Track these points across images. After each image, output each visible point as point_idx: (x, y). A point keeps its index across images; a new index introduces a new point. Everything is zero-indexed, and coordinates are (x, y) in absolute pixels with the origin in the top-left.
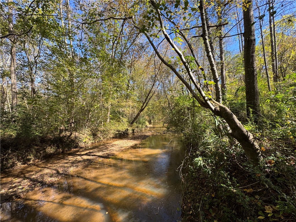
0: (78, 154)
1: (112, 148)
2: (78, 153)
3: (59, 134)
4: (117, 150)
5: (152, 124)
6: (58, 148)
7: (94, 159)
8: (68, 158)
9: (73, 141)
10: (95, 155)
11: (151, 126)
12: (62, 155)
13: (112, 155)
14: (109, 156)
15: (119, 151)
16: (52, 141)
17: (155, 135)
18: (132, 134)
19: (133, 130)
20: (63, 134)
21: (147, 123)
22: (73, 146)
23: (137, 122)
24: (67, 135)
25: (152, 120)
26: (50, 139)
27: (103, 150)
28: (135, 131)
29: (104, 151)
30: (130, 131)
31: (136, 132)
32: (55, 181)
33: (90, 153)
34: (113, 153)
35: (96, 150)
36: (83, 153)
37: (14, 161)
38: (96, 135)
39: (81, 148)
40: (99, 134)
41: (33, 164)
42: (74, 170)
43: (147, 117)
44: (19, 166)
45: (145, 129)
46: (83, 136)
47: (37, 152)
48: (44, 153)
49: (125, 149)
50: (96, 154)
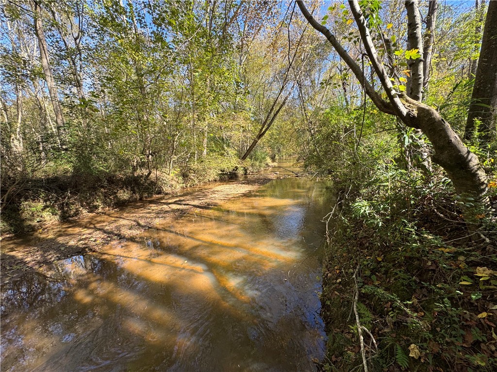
0: (163, 203)
1: (214, 195)
2: (163, 201)
3: (133, 173)
4: (221, 198)
5: (277, 161)
6: (134, 192)
7: (187, 209)
8: (151, 207)
9: (153, 184)
10: (188, 205)
11: (275, 164)
12: (140, 202)
13: (215, 205)
14: (210, 206)
15: (224, 199)
16: (123, 182)
17: (281, 178)
18: (244, 176)
19: (245, 170)
20: (138, 172)
21: (269, 160)
22: (155, 190)
23: (252, 157)
24: (144, 174)
25: (277, 155)
26: (121, 179)
27: (199, 198)
28: (248, 172)
29: (201, 199)
30: (240, 172)
31: (251, 173)
32: (137, 235)
33: (179, 201)
34: (215, 202)
35: (188, 197)
36: (170, 201)
37: (78, 207)
38: (187, 176)
39: (167, 194)
40: (192, 175)
41: (103, 213)
42: (161, 222)
43: (268, 150)
44: (85, 214)
45: (265, 170)
46: (168, 176)
47: (105, 197)
48: (115, 199)
49: (234, 197)
50: (190, 203)
